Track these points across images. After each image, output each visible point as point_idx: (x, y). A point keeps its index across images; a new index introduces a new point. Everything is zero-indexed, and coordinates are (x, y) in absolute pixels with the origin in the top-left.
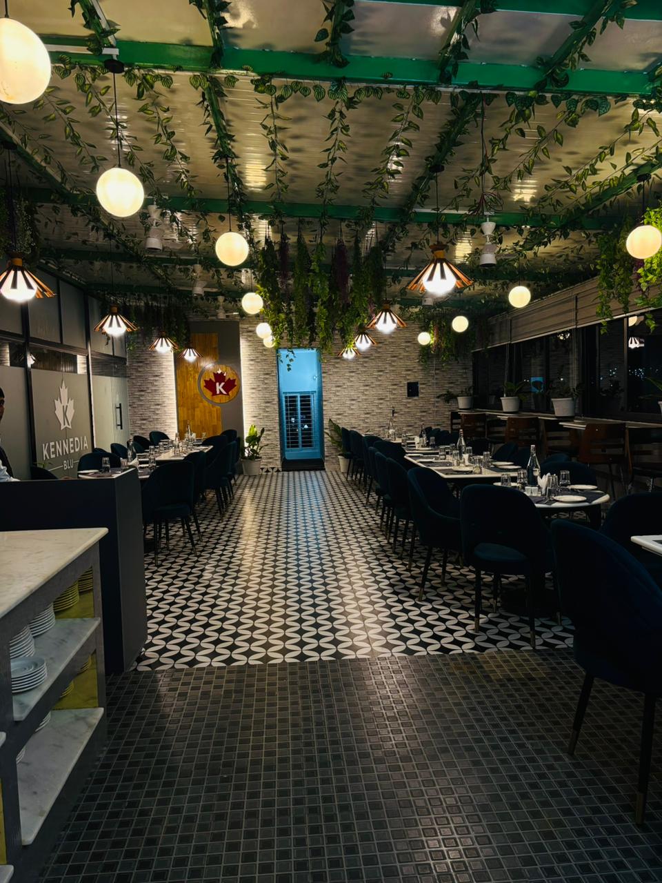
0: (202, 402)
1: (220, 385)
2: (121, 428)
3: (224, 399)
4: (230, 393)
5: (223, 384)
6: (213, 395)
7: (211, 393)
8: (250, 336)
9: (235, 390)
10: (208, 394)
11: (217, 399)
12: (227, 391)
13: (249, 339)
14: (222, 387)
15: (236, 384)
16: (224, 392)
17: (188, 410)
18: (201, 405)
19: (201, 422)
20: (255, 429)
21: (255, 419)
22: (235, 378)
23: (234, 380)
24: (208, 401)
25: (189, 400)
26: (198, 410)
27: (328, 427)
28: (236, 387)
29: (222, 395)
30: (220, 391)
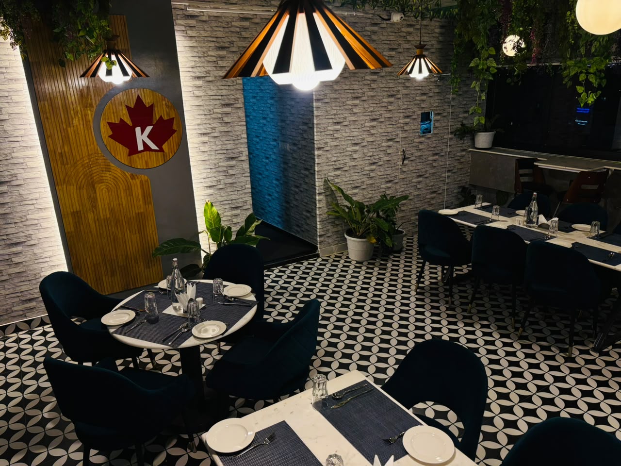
0: (108, 169)
1: (142, 132)
3: (155, 160)
4: (165, 146)
5: (149, 129)
6: (130, 154)
7: (127, 150)
8: (191, 27)
9: (174, 139)
10: (121, 151)
11: (139, 161)
12: (159, 144)
13: (190, 33)
14: (149, 137)
16: (153, 147)
17: (80, 188)
18: (107, 176)
19: (112, 211)
20: (214, 209)
21: (211, 191)
22: (173, 115)
23: (171, 121)
24: (120, 164)
25: (77, 168)
26: (102, 187)
27: (324, 191)
28: (176, 133)
29: (148, 152)
30: (144, 144)
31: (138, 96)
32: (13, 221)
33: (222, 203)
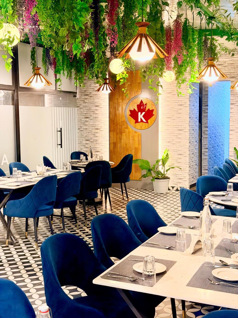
1: (141, 114)
2: (61, 147)
3: (144, 126)
4: (149, 121)
5: (144, 113)
6: (136, 123)
7: (135, 121)
9: (153, 118)
10: (133, 121)
11: (138, 126)
12: (147, 120)
14: (143, 116)
15: (154, 113)
16: (144, 120)
17: (117, 134)
18: (126, 130)
19: (126, 144)
21: (169, 144)
22: (154, 108)
23: (153, 110)
24: (132, 127)
25: (118, 126)
26: (124, 135)
27: (234, 155)
28: (154, 116)
29: (142, 123)
30: (141, 119)
31: (142, 100)
32: (98, 143)
33: (174, 151)
